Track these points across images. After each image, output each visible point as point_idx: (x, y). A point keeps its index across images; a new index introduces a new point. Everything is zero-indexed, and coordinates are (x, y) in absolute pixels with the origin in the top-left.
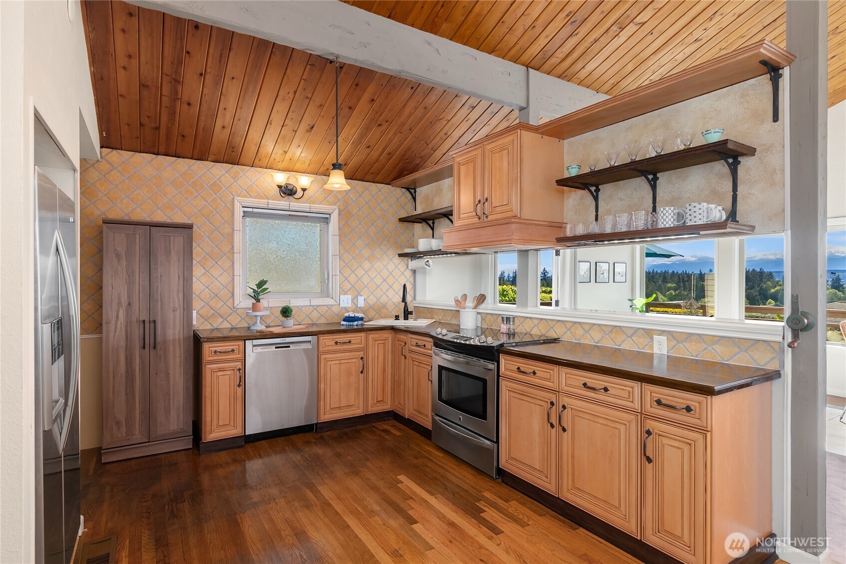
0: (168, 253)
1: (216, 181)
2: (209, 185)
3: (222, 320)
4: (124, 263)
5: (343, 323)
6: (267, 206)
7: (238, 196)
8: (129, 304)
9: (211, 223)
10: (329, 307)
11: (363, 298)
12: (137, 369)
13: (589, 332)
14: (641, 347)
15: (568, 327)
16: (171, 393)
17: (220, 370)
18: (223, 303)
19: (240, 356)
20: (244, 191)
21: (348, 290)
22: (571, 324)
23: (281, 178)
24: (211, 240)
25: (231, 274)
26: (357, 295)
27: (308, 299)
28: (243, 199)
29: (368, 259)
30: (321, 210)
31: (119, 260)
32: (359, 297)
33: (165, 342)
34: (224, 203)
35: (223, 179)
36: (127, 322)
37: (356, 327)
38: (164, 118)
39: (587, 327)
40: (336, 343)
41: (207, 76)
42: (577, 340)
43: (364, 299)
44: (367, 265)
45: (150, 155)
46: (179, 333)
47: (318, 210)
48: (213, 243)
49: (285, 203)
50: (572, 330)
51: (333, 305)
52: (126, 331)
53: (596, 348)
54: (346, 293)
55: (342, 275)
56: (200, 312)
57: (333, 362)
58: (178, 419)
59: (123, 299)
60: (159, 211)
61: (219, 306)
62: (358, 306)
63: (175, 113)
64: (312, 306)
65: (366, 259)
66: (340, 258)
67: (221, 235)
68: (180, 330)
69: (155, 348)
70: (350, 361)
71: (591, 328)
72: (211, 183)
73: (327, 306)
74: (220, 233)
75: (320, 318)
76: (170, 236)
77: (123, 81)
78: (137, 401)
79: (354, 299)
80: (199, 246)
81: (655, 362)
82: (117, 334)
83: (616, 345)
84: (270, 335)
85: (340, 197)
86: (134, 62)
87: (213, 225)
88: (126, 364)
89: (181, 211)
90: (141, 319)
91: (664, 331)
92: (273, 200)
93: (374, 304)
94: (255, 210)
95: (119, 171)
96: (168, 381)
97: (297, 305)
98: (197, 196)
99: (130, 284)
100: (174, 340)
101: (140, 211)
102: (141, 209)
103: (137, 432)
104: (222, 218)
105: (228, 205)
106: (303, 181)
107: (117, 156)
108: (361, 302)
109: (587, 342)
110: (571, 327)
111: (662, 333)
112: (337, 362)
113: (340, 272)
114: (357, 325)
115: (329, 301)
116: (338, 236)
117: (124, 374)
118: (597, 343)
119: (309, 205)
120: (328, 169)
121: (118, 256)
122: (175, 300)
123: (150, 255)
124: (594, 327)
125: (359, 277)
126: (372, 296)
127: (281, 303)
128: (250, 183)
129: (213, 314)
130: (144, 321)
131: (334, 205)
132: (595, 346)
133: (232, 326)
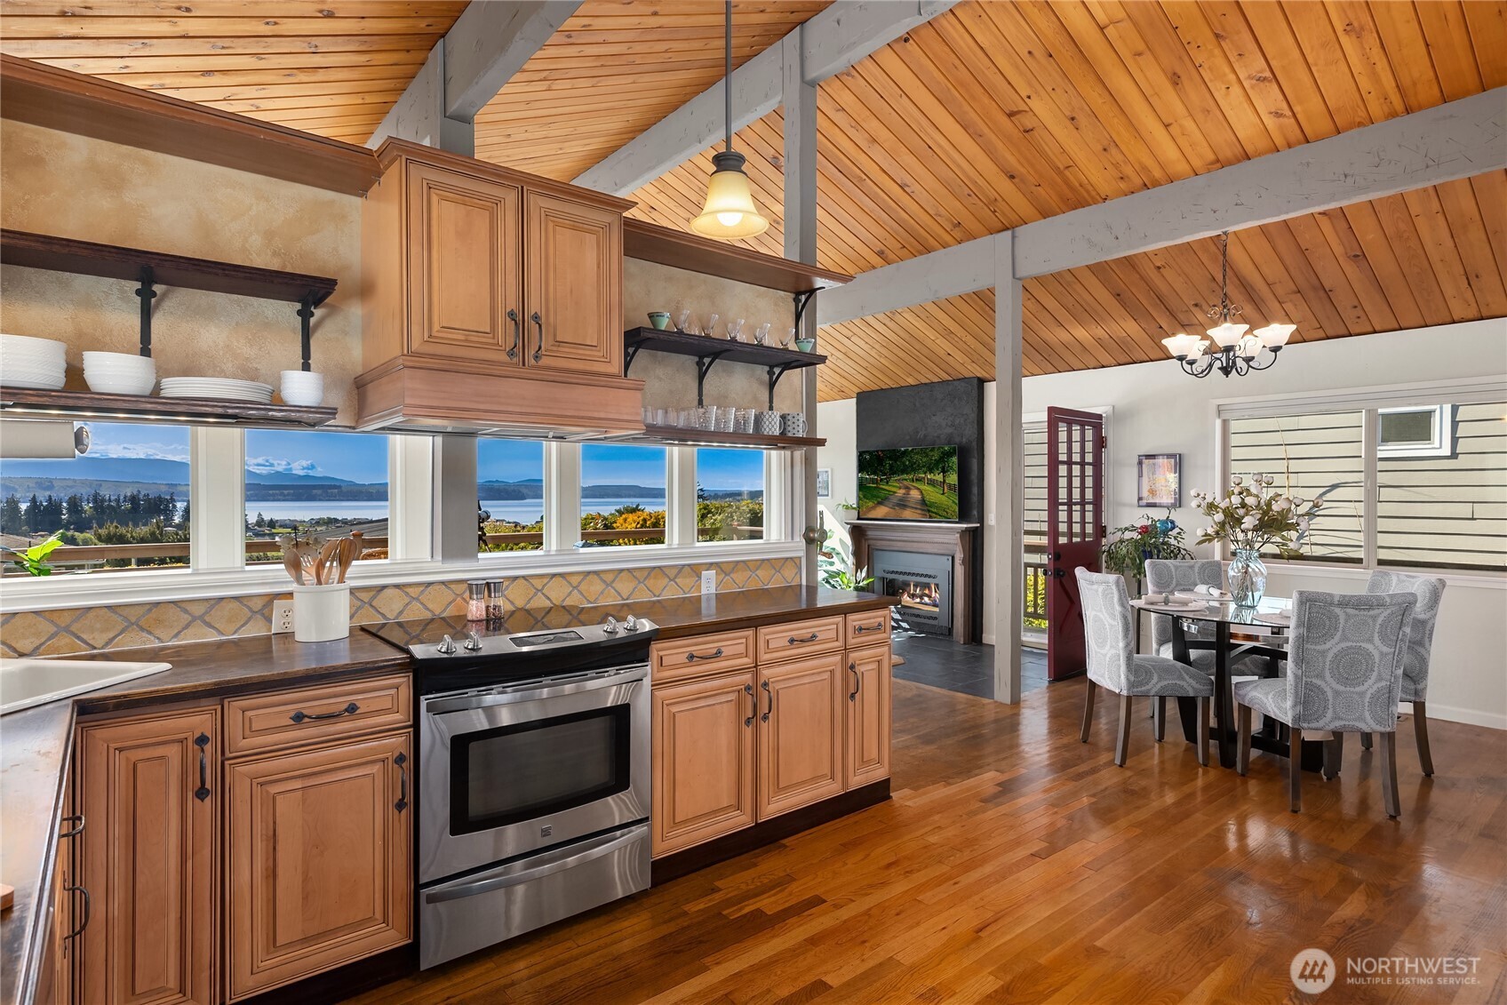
13: (614, 585)
14: (686, 590)
15: (575, 584)
22: (579, 578)
39: (609, 578)
42: (591, 603)
50: (583, 587)
53: (625, 607)
71: (617, 577)
81: (704, 605)
83: (655, 596)
91: (712, 564)
109: (610, 602)
110: (580, 583)
111: (710, 566)
118: (627, 599)
124: (622, 574)
132: (623, 605)
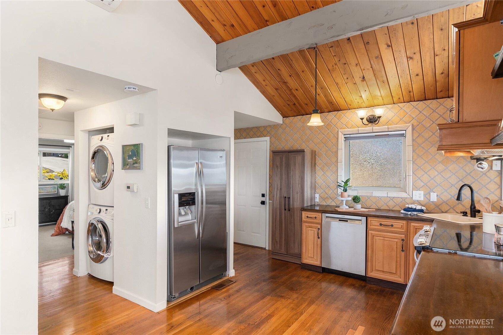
0: (295, 165)
1: (329, 123)
2: (326, 126)
3: (331, 200)
4: (279, 170)
5: (402, 211)
6: (358, 132)
7: (341, 129)
8: (281, 189)
9: (326, 146)
10: (404, 199)
11: (436, 194)
12: (283, 219)
16: (296, 234)
17: (310, 227)
18: (332, 191)
19: (320, 221)
20: (344, 125)
21: (421, 188)
23: (363, 113)
24: (326, 156)
25: (336, 175)
26: (430, 191)
27: (386, 192)
28: (344, 130)
29: (442, 162)
30: (396, 129)
31: (277, 169)
32: (431, 194)
33: (293, 208)
34: (333, 134)
35: (333, 121)
36: (280, 197)
37: (409, 216)
38: (293, 99)
40: (381, 225)
41: (293, 75)
43: (437, 196)
44: (440, 167)
45: (301, 116)
46: (299, 205)
47: (395, 129)
48: (327, 157)
49: (369, 128)
51: (406, 198)
52: (280, 201)
54: (419, 190)
55: (415, 176)
56: (321, 195)
57: (378, 238)
58: (298, 248)
59: (279, 187)
60: (304, 143)
61: (330, 193)
62: (431, 201)
63: (295, 96)
64: (389, 197)
65: (440, 162)
66: (413, 162)
67: (332, 152)
68: (299, 203)
69: (289, 210)
70: (393, 240)
72: (327, 124)
73: (401, 198)
74: (331, 151)
75: (395, 206)
76: (296, 156)
77: (271, 90)
78: (283, 234)
79: (427, 195)
80: (321, 160)
82: (277, 202)
84: (335, 212)
85: (414, 116)
86: (267, 81)
87: (327, 148)
88: (280, 216)
89: (312, 142)
90: (285, 196)
92: (361, 128)
93: (448, 200)
94: (351, 136)
95: (289, 127)
96: (295, 228)
97: (377, 195)
98: (320, 133)
99: (281, 179)
100: (297, 208)
101: (296, 144)
102: (297, 143)
103: (283, 249)
104: (332, 143)
105: (335, 135)
106: (378, 112)
107: (288, 120)
108: (434, 197)
112: (382, 238)
113: (413, 173)
114: (410, 215)
115: (403, 195)
116: (412, 146)
117: (279, 220)
119: (387, 127)
120: (399, 98)
121: (277, 167)
122: (298, 188)
123: (288, 166)
125: (432, 177)
126: (445, 193)
127: (355, 194)
128: (348, 120)
129: (327, 197)
130: (285, 197)
131: (409, 123)
133: (337, 205)
